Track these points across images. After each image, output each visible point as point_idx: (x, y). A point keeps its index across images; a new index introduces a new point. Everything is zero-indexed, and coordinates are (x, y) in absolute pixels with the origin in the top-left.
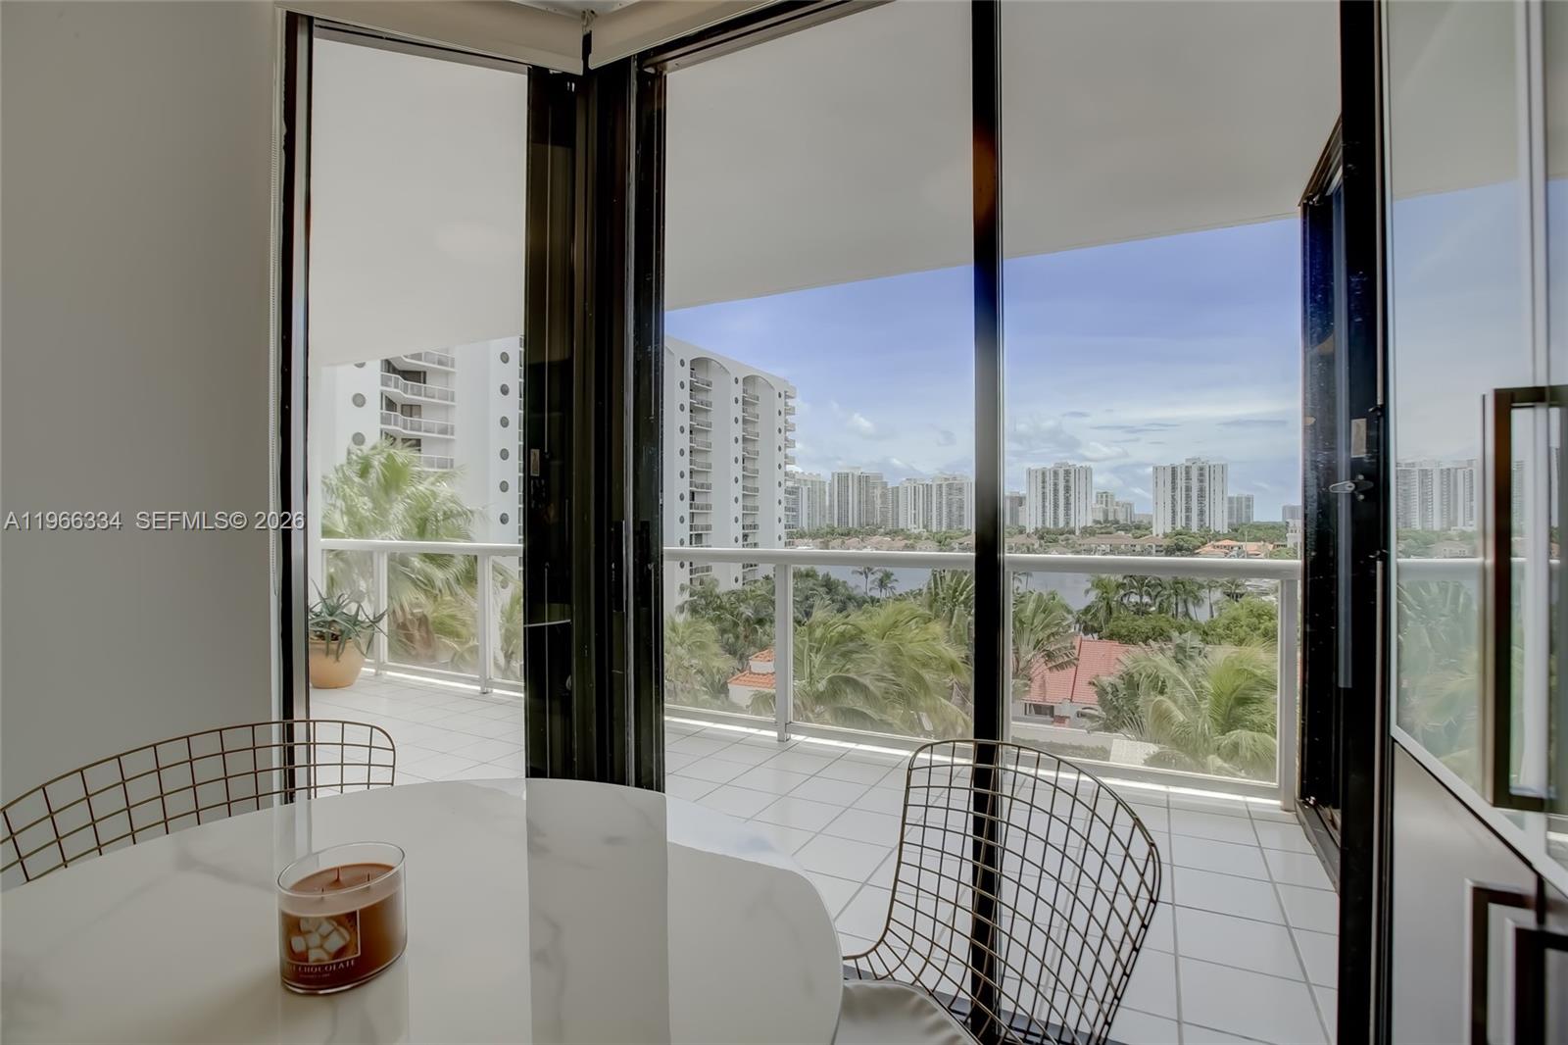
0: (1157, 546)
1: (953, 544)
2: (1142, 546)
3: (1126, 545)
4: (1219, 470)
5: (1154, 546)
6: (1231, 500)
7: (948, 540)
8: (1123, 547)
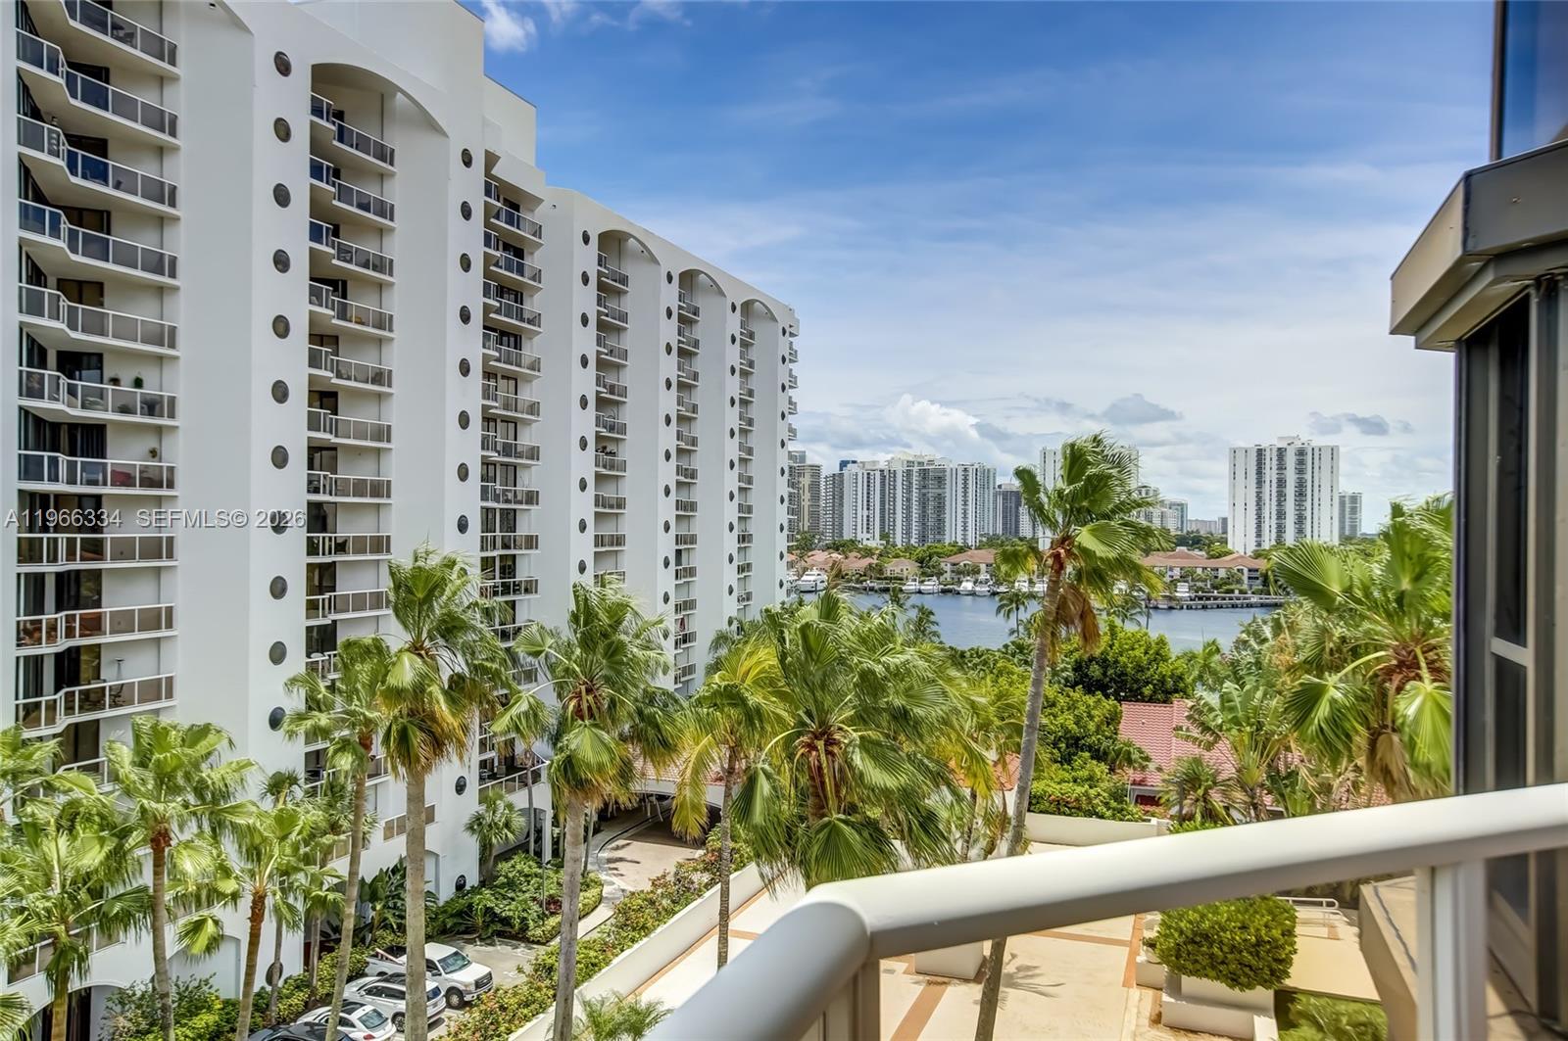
0: (1250, 570)
1: (943, 565)
2: (1229, 570)
3: (1204, 569)
4: (1326, 456)
5: (1246, 571)
6: (1342, 498)
7: (935, 558)
8: (1199, 571)
